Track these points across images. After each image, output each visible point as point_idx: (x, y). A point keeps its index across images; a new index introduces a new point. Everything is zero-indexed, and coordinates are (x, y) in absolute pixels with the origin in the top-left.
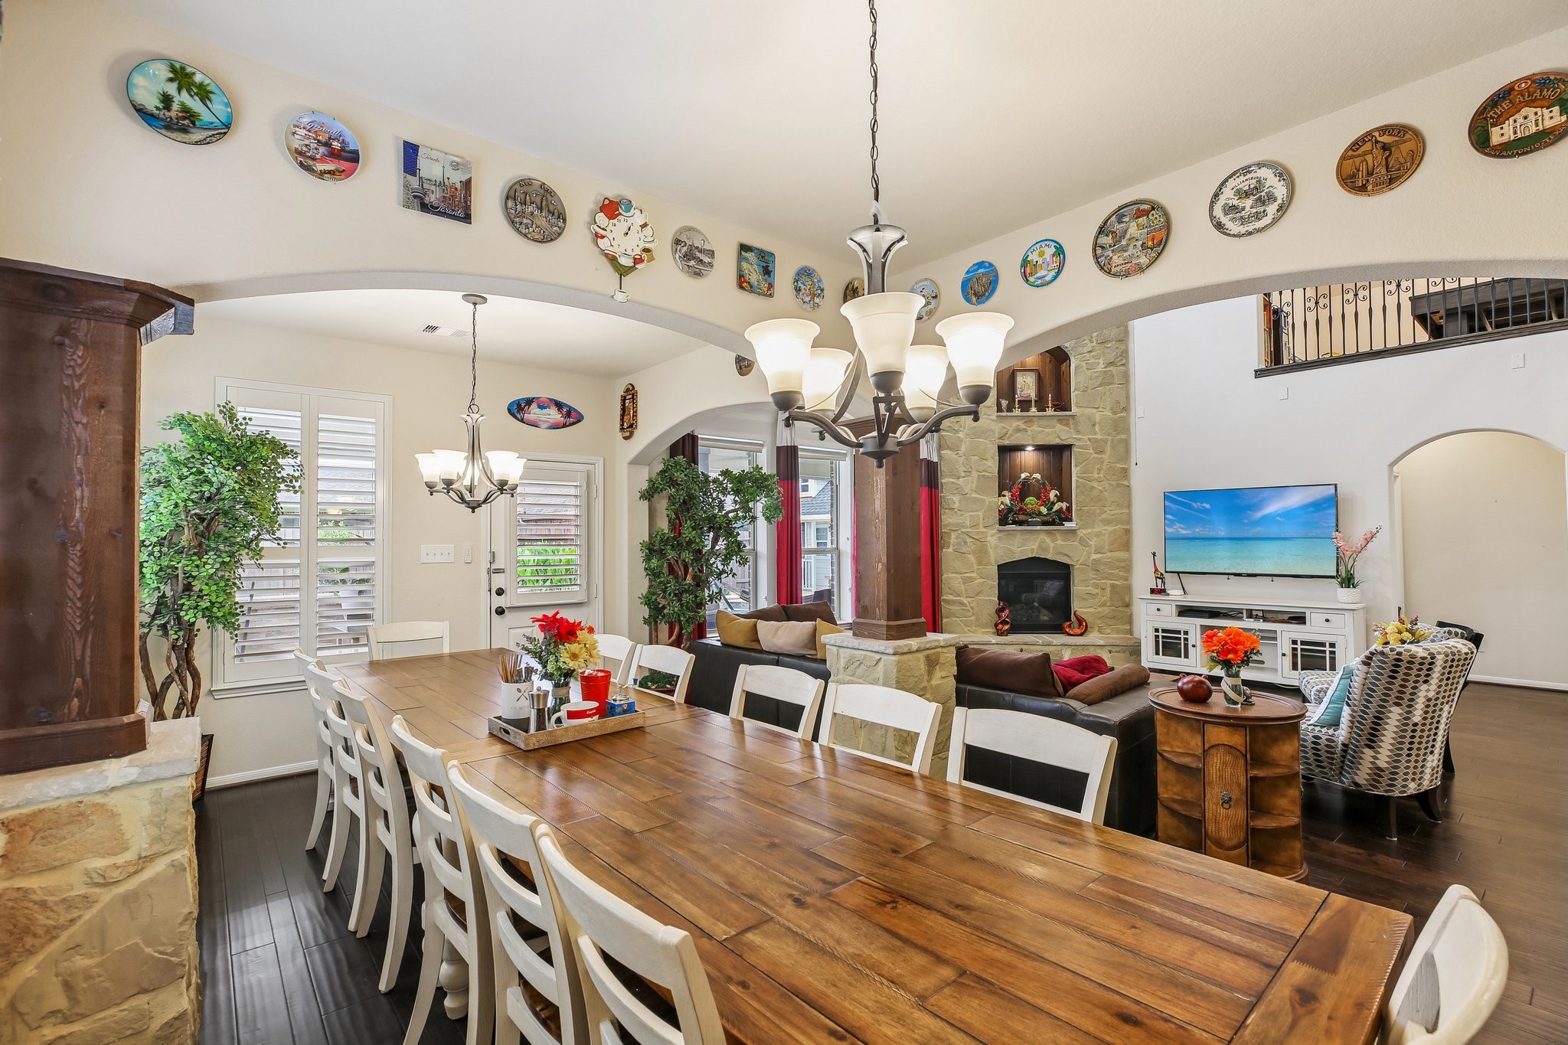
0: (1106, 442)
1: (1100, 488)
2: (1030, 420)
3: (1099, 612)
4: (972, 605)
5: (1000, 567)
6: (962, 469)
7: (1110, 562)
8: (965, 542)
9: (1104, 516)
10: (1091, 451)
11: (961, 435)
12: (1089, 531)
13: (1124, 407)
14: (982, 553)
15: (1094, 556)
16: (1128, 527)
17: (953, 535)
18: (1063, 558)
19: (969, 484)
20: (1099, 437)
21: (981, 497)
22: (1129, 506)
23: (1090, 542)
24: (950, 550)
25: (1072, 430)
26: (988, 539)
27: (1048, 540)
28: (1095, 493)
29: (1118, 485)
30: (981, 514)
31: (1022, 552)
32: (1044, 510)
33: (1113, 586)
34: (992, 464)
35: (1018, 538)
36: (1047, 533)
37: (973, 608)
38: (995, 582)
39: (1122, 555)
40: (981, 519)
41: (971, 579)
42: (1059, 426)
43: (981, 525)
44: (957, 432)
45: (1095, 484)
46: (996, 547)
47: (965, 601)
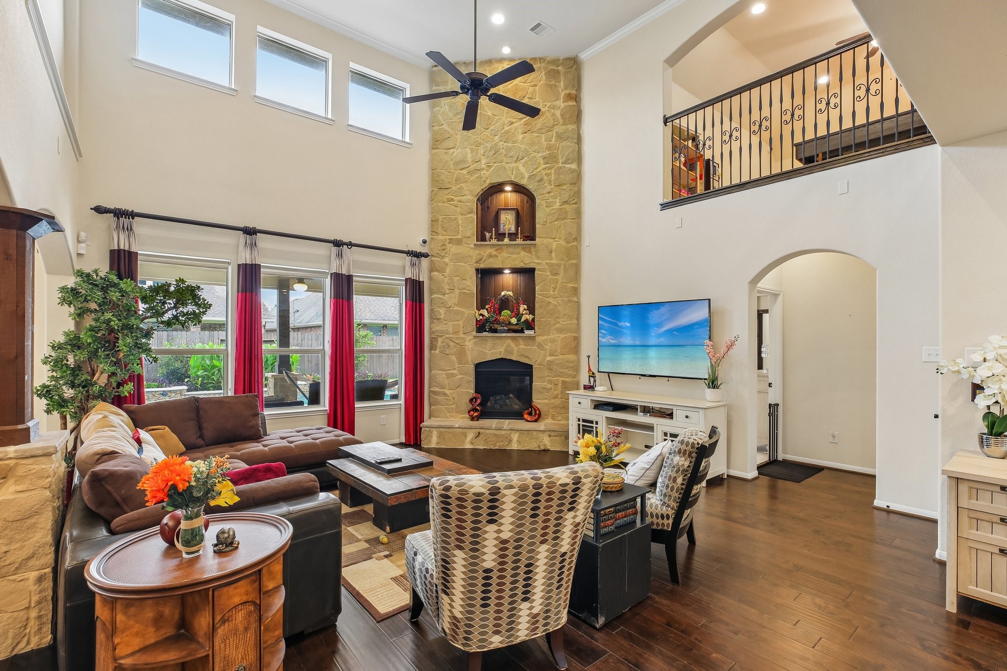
0: (559, 265)
1: (555, 303)
2: (499, 248)
3: (552, 403)
4: (453, 395)
5: (477, 366)
6: (447, 287)
7: (561, 363)
8: (449, 346)
9: (558, 326)
10: (548, 273)
11: (446, 260)
12: (546, 337)
13: (576, 237)
14: (461, 354)
15: (549, 358)
16: (576, 335)
17: (440, 340)
18: (524, 359)
19: (452, 299)
20: (554, 261)
21: (461, 309)
22: (578, 318)
23: (546, 347)
24: (437, 352)
25: (534, 256)
26: (466, 343)
27: (512, 344)
28: (551, 307)
29: (569, 301)
30: (461, 323)
31: (492, 354)
32: (514, 321)
33: (564, 382)
34: (471, 284)
35: (489, 344)
36: (512, 339)
37: (453, 398)
38: (472, 378)
39: (572, 357)
40: (461, 327)
41: (453, 375)
42: (523, 253)
43: (461, 333)
44: (443, 257)
45: (551, 300)
46: (472, 349)
47: (448, 392)
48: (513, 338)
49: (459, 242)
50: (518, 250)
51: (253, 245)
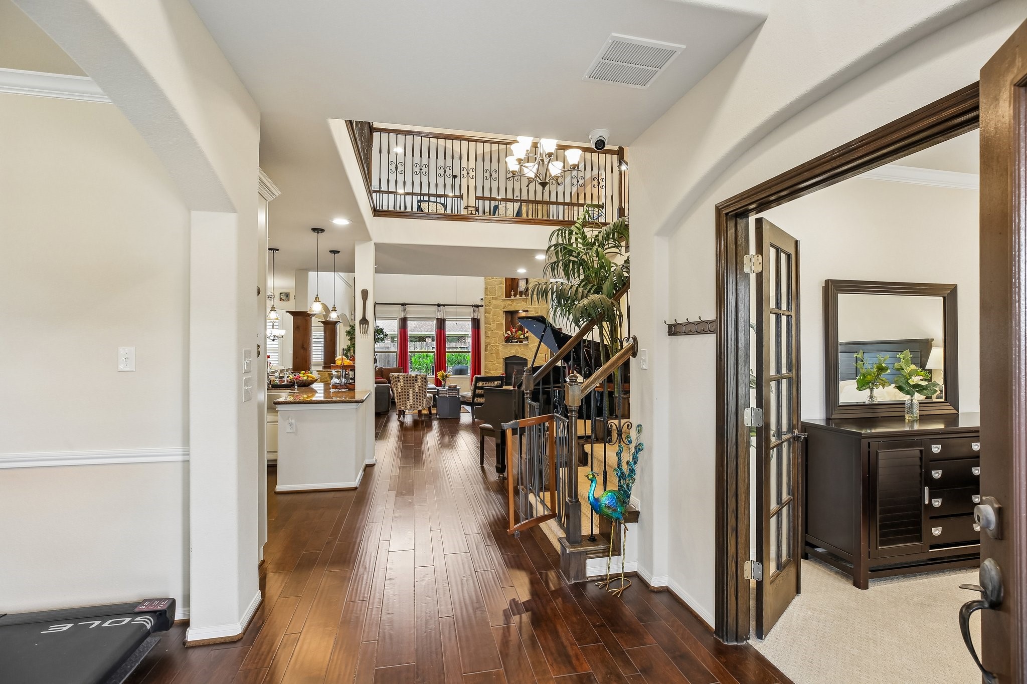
0: (539, 308)
5: (505, 359)
6: (490, 321)
8: (492, 349)
11: (491, 308)
12: (533, 345)
14: (497, 353)
17: (489, 346)
18: (524, 356)
19: (493, 326)
20: (536, 306)
21: (499, 331)
23: (533, 350)
24: (487, 352)
26: (500, 348)
27: (519, 348)
30: (498, 338)
31: (511, 353)
32: (522, 336)
34: (503, 319)
35: (510, 348)
38: (503, 364)
40: (498, 340)
41: (494, 364)
42: (523, 303)
43: (498, 343)
44: (490, 306)
46: (503, 351)
47: (492, 372)
48: (519, 345)
49: (496, 298)
50: (520, 301)
51: (404, 310)
